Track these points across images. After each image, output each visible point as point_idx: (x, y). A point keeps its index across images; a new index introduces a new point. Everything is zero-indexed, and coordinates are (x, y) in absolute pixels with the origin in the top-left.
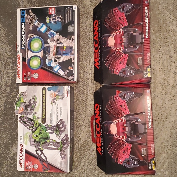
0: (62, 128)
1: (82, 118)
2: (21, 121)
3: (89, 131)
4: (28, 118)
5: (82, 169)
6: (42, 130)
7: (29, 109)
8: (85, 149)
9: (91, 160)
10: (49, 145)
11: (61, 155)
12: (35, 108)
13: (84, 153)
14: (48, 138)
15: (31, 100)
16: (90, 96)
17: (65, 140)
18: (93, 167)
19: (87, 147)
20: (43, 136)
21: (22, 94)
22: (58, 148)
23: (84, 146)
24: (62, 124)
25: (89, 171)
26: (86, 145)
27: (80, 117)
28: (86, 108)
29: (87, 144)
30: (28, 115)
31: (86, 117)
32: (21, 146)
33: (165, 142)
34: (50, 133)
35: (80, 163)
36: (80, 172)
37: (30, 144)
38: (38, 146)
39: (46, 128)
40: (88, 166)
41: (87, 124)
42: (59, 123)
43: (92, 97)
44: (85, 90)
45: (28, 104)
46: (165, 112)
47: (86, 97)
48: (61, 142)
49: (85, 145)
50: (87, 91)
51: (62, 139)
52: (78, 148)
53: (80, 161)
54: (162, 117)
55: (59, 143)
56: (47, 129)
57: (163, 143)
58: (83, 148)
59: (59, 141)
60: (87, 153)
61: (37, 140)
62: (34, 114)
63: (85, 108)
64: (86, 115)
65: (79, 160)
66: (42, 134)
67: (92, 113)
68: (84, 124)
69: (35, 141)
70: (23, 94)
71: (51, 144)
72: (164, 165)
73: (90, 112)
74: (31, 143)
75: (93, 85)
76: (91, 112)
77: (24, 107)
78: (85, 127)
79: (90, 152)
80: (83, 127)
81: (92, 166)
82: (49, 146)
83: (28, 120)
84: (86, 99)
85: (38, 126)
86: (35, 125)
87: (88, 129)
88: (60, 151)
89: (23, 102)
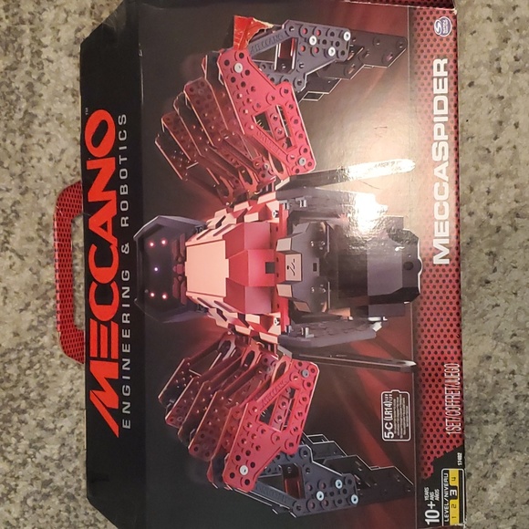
3: (42, 289)
8: (13, 398)
9: (51, 465)
16: (53, 67)
18: (62, 507)
19: (26, 385)
23: (8, 379)
26: (22, 371)
28: (29, 142)
29: (24, 363)
31: (29, 196)
33: (502, 355)
40: (30, 502)
41: (30, 240)
43: (69, 70)
44: (26, 27)
46: (512, 178)
47: (28, 68)
50: (38, 35)
54: (493, 208)
57: (489, 358)
60: (22, 422)
63: (19, 141)
64: (30, 183)
67: (66, 172)
68: (15, 241)
72: (491, 488)
76: (62, 165)
78: (15, 259)
79: (42, 413)
81: (55, 500)
84: (30, 86)
87: (37, 273)
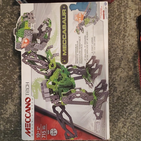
0: (95, 70)
1: (118, 57)
2: (27, 61)
4: (38, 55)
5: (120, 132)
6: (62, 74)
7: (39, 41)
10: (74, 98)
11: (95, 113)
12: (49, 39)
13: (123, 108)
14: (72, 86)
15: (41, 26)
17: (101, 89)
20: (65, 84)
21: (27, 17)
22: (89, 102)
24: (95, 64)
25: (131, 135)
27: (114, 56)
30: (38, 50)
32: (28, 100)
34: (76, 78)
35: (116, 124)
36: (117, 138)
37: (43, 96)
38: (56, 99)
39: (69, 70)
42: (91, 63)
45: (38, 32)
48: (95, 93)
49: (123, 96)
51: (96, 87)
52: (113, 101)
53: (116, 120)
55: (90, 94)
56: (71, 72)
58: (122, 102)
59: (92, 90)
61: (54, 90)
62: (49, 48)
65: (114, 119)
66: (62, 81)
69: (51, 91)
70: (28, 15)
71: (79, 95)
73: (130, 48)
74: (45, 94)
75: (135, 6)
77: (30, 38)
80: (119, 70)
82: (75, 100)
83: (38, 58)
85: (56, 68)
86: (50, 67)
88: (93, 106)
89: (28, 29)
